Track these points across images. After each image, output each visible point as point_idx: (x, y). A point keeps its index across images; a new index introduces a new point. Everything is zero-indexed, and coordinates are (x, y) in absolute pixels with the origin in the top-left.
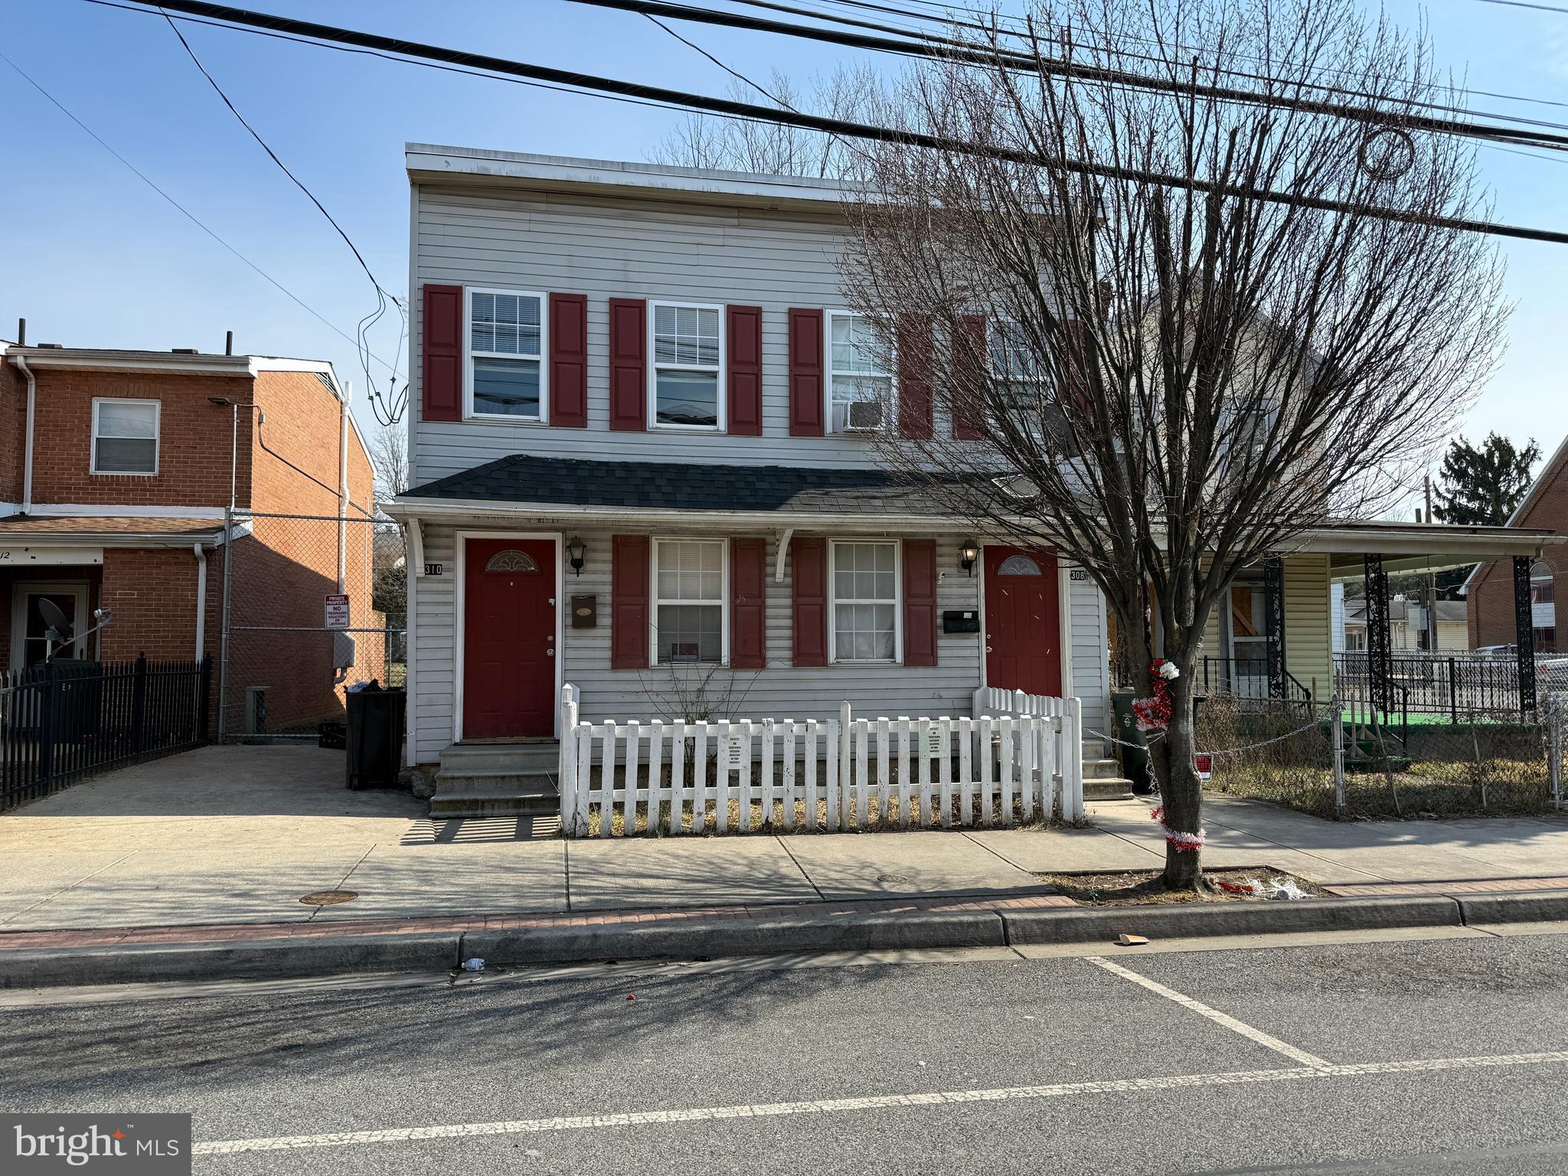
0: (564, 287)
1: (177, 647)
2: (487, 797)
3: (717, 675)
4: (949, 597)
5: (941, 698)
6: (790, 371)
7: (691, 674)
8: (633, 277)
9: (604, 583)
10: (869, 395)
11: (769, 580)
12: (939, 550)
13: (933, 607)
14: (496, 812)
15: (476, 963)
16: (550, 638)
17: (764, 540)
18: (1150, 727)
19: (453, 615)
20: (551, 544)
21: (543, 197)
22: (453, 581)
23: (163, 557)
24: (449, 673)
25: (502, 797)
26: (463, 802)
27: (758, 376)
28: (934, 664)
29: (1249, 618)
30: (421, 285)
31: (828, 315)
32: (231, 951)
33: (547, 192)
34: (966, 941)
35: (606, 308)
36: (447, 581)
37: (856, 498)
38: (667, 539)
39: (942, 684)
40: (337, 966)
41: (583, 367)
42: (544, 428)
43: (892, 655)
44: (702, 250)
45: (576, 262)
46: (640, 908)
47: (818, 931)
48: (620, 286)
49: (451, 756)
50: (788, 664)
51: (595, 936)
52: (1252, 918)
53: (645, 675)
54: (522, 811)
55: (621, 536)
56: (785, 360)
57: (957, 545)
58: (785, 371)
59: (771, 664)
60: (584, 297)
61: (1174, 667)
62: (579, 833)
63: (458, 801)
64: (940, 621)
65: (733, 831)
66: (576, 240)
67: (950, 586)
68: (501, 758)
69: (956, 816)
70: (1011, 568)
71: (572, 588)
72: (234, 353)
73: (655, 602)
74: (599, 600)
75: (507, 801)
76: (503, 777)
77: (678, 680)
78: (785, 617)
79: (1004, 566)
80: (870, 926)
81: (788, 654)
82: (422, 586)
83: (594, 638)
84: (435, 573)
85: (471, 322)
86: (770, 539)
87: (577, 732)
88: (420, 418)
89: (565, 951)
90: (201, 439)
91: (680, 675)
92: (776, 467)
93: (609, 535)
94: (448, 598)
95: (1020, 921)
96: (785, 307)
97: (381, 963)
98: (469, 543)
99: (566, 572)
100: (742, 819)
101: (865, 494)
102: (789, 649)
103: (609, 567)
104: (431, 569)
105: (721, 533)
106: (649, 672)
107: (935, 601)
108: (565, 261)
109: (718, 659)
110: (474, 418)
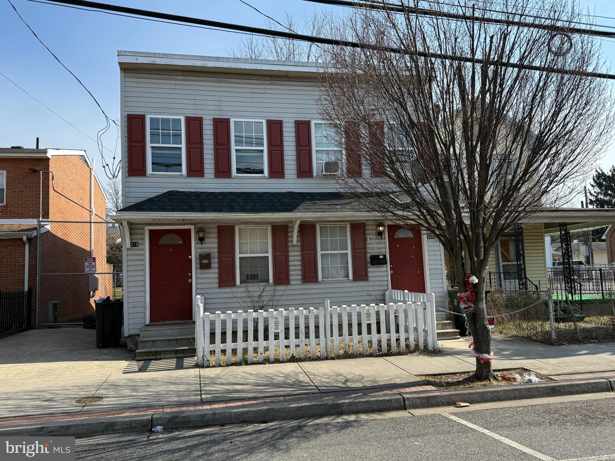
0: (192, 113)
1: (16, 284)
2: (162, 350)
3: (268, 288)
4: (372, 249)
5: (370, 295)
6: (297, 148)
7: (255, 288)
8: (224, 108)
9: (214, 248)
10: (333, 158)
11: (290, 244)
12: (367, 227)
13: (365, 253)
14: (166, 356)
15: (159, 428)
16: (190, 274)
17: (287, 225)
18: (466, 306)
19: (144, 265)
20: (189, 231)
21: (181, 73)
22: (143, 249)
23: (9, 243)
24: (143, 293)
25: (169, 349)
26: (151, 352)
27: (282, 151)
28: (367, 280)
29: (508, 253)
30: (126, 115)
31: (313, 123)
32: (43, 428)
33: (183, 71)
34: (386, 409)
35: (211, 122)
36: (141, 250)
37: (329, 205)
38: (243, 226)
39: (371, 289)
40: (94, 432)
41: (201, 150)
42: (185, 178)
43: (348, 276)
44: (255, 95)
45: (197, 102)
46: (235, 400)
47: (318, 407)
48: (218, 113)
49: (145, 331)
50: (300, 282)
51: (214, 414)
52: (516, 392)
53: (234, 289)
54: (178, 355)
55: (221, 226)
56: (294, 144)
57: (375, 225)
58: (294, 148)
59: (292, 283)
60: (202, 118)
61: (476, 278)
62: (205, 365)
63: (149, 352)
64: (369, 260)
65: (277, 361)
66: (196, 92)
67: (373, 244)
68: (168, 331)
69: (380, 350)
70: (400, 234)
71: (199, 251)
72: (40, 148)
73: (238, 256)
74: (212, 256)
75: (171, 351)
76: (169, 340)
77: (249, 291)
78: (298, 261)
79: (397, 233)
80: (342, 403)
81: (300, 277)
82: (129, 252)
83: (210, 273)
84: (136, 246)
85: (149, 131)
86: (290, 225)
87: (203, 318)
88: (127, 175)
89: (201, 421)
90: (25, 187)
91: (251, 289)
92: (291, 192)
93: (216, 226)
94: (142, 257)
95: (411, 398)
96: (293, 120)
97: (115, 430)
98: (151, 231)
99: (196, 243)
100: (281, 355)
101: (332, 203)
102: (300, 275)
103: (216, 240)
104: (133, 244)
105: (268, 223)
106: (236, 288)
107: (366, 251)
108: (192, 102)
109: (268, 281)
110: (152, 174)
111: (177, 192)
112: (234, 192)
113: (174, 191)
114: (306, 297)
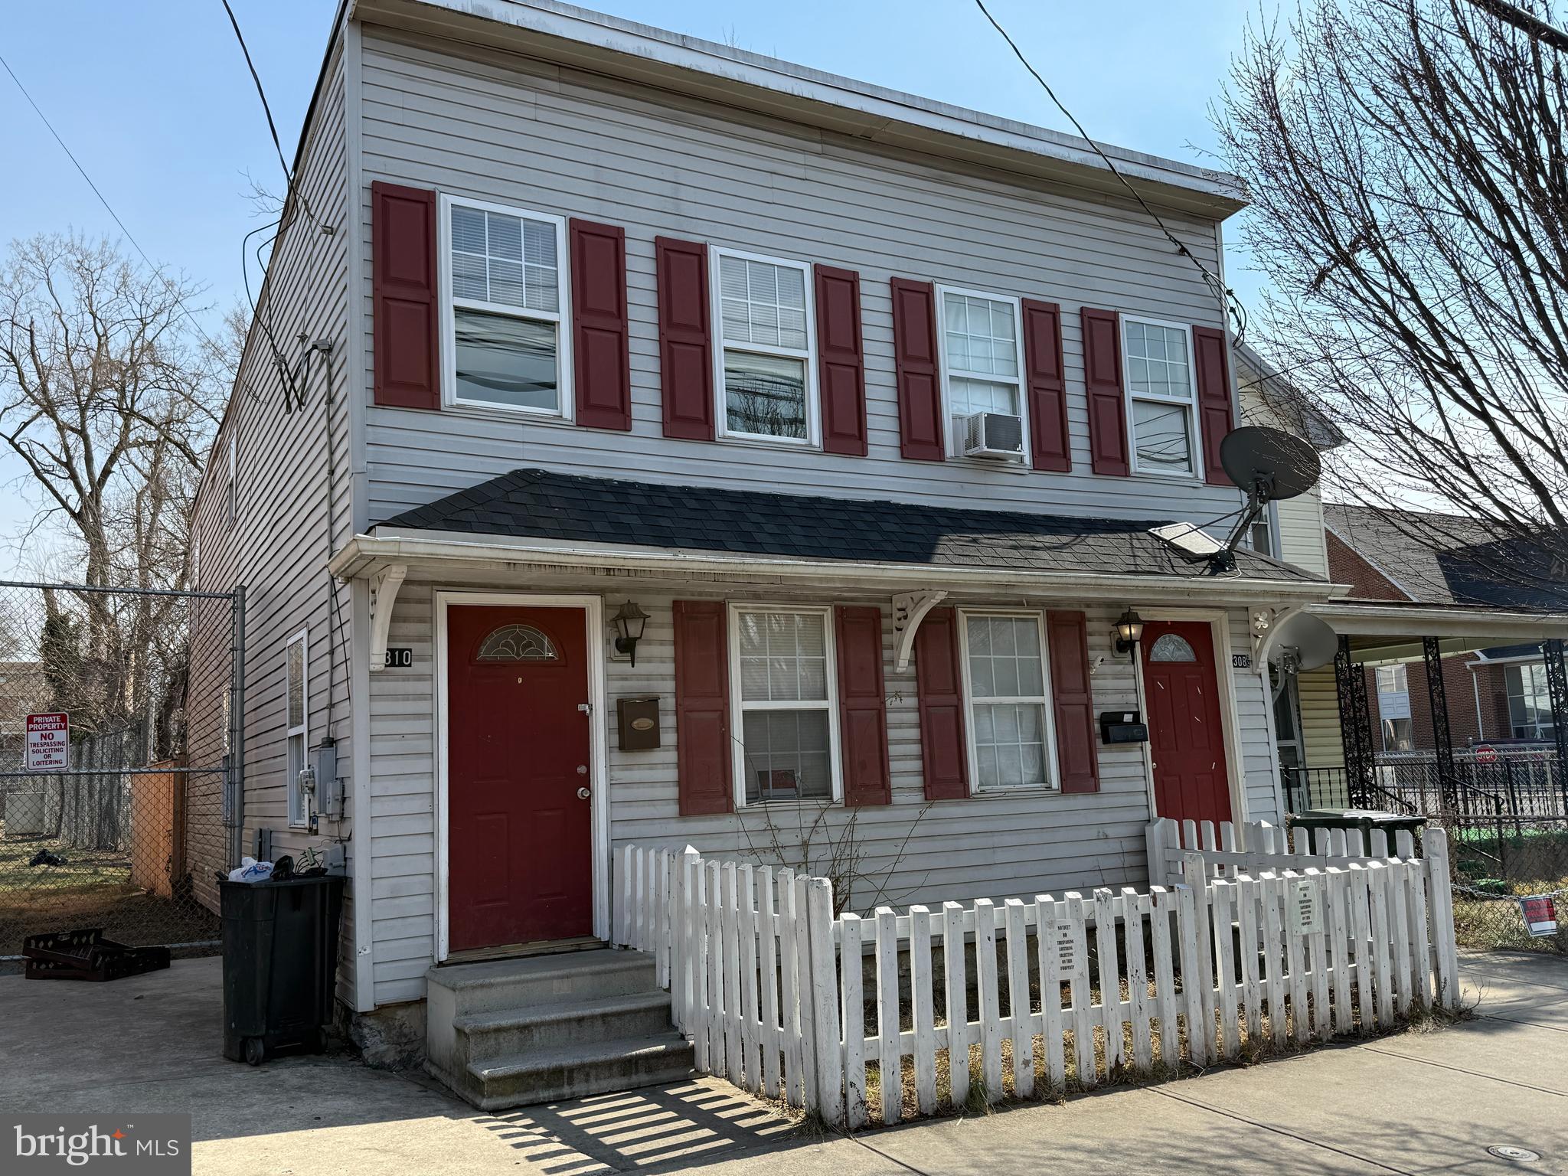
0: (592, 212)
2: (577, 1061)
3: (830, 818)
4: (1104, 692)
5: (1107, 838)
6: (897, 366)
7: (791, 818)
8: (687, 209)
9: (663, 677)
11: (887, 669)
12: (1091, 626)
13: (1088, 708)
14: (594, 1086)
16: (582, 769)
17: (877, 610)
19: (432, 736)
20: (579, 614)
22: (431, 677)
25: (602, 1058)
26: (537, 1074)
27: (858, 371)
28: (1096, 789)
30: (368, 183)
31: (940, 290)
33: (559, 65)
35: (649, 250)
36: (420, 678)
37: (1016, 548)
38: (751, 607)
39: (1105, 817)
41: (622, 338)
42: (567, 428)
43: (1043, 777)
44: (778, 182)
45: (607, 176)
48: (669, 221)
49: (474, 988)
50: (919, 798)
53: (728, 823)
55: (686, 602)
56: (889, 350)
57: (1109, 619)
58: (890, 366)
59: (897, 798)
60: (620, 230)
62: (854, 1122)
63: (530, 1074)
64: (1097, 726)
65: (1073, 1089)
66: (603, 143)
67: (1103, 676)
71: (616, 686)
73: (739, 706)
74: (661, 704)
75: (609, 1065)
76: (580, 1020)
77: (775, 829)
78: (910, 726)
79: (1156, 648)
81: (918, 781)
82: (378, 687)
83: (652, 766)
84: (401, 664)
85: (451, 251)
86: (885, 608)
88: (371, 403)
91: (777, 820)
92: (888, 502)
93: (667, 601)
94: (423, 707)
96: (886, 276)
98: (453, 610)
99: (609, 660)
100: (1084, 1064)
102: (918, 773)
103: (669, 651)
104: (393, 657)
105: (825, 600)
106: (734, 819)
107: (1089, 699)
108: (589, 172)
109: (827, 793)
110: (459, 406)
111: (547, 475)
112: (724, 491)
113: (537, 471)
114: (937, 845)
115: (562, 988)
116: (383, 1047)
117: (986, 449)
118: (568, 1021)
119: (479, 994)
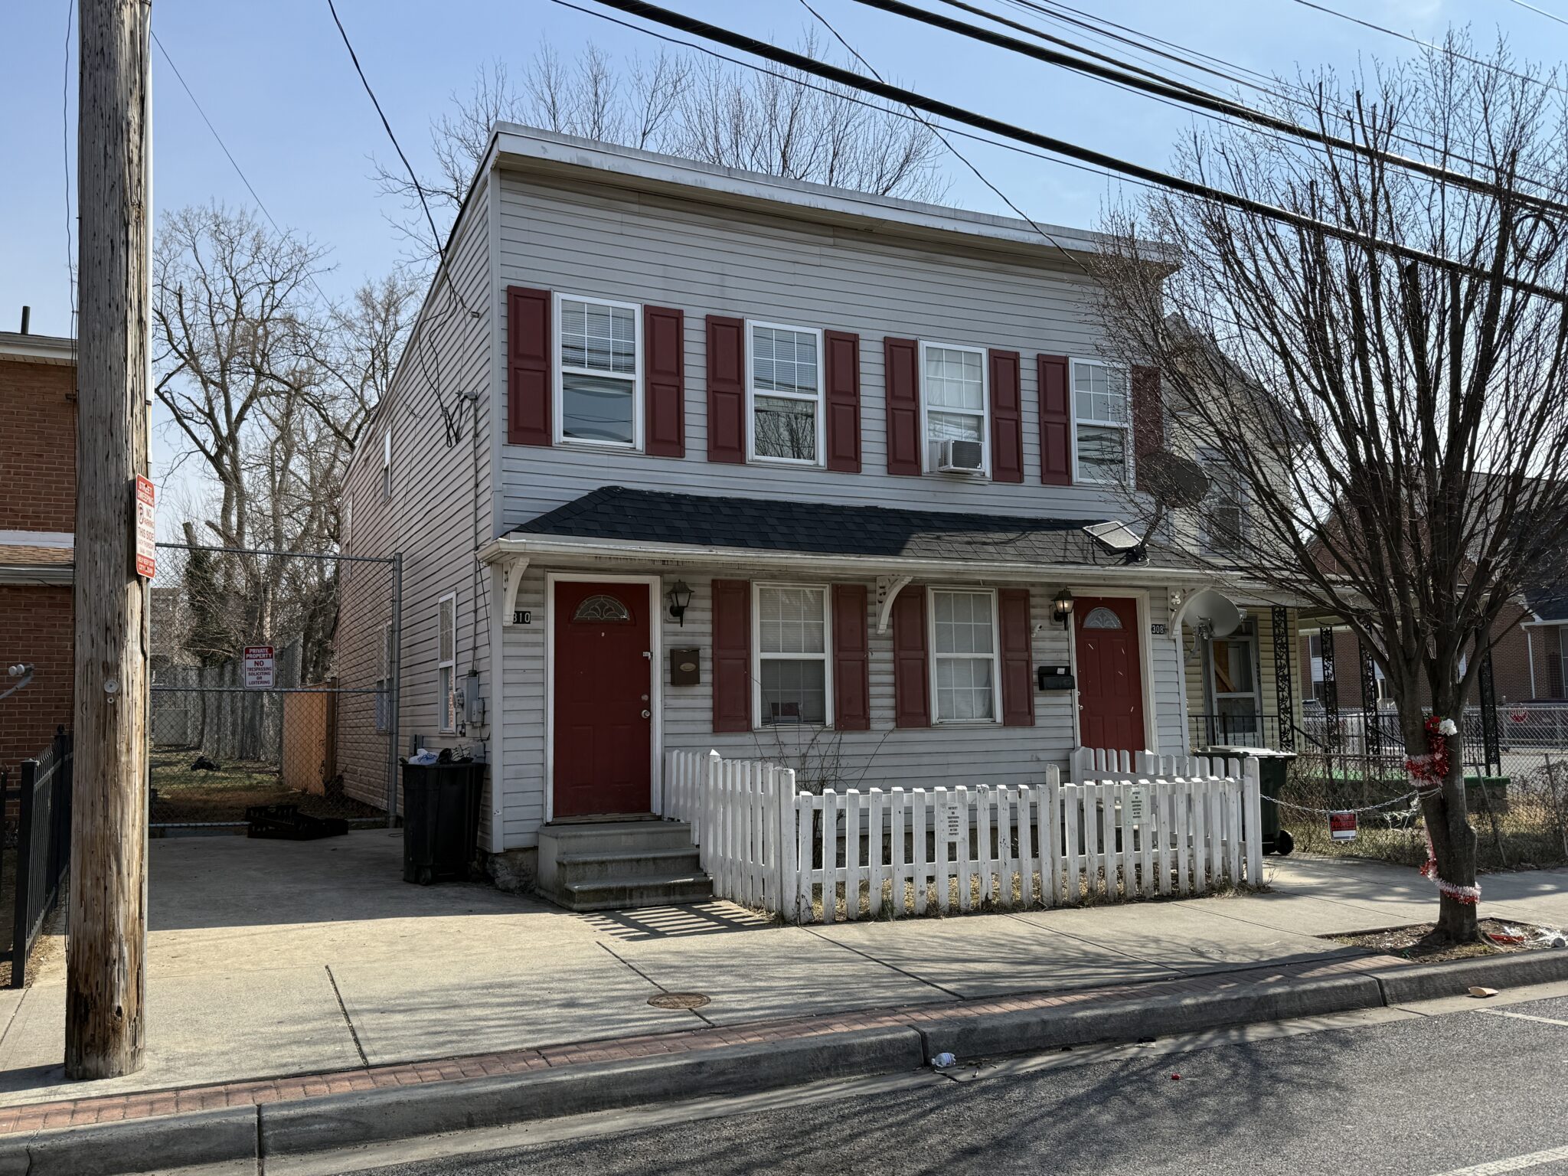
0: (661, 300)
3: (823, 738)
4: (1042, 651)
5: (1038, 760)
6: (887, 404)
7: (795, 736)
8: (730, 293)
9: (703, 634)
10: (965, 435)
11: (870, 631)
12: (1033, 601)
13: (1029, 662)
15: (946, 1057)
16: (645, 697)
17: (865, 588)
18: (1427, 782)
19: (544, 671)
20: (645, 589)
21: (634, 197)
22: (543, 631)
25: (651, 883)
26: (609, 891)
27: (856, 408)
28: (1032, 724)
30: (506, 287)
31: (923, 345)
33: (639, 192)
34: (1352, 1005)
35: (702, 326)
36: (536, 631)
37: (969, 543)
38: (768, 584)
39: (1039, 745)
41: (680, 390)
42: (639, 456)
43: (990, 713)
44: (798, 268)
45: (672, 272)
48: (717, 303)
49: (570, 837)
50: (891, 725)
53: (746, 739)
54: (672, 898)
55: (722, 581)
56: (881, 392)
57: (1050, 596)
58: (882, 404)
59: (875, 726)
60: (681, 312)
61: (1453, 723)
62: (804, 919)
63: (604, 890)
64: (1035, 677)
65: (954, 911)
66: (669, 248)
67: (1043, 639)
68: (623, 838)
70: (1095, 620)
71: (671, 639)
73: (757, 656)
74: (700, 653)
75: (656, 888)
77: (782, 744)
78: (886, 673)
79: (1090, 618)
81: (891, 714)
82: (508, 638)
83: (694, 697)
84: (524, 622)
85: (561, 333)
86: (870, 586)
87: (797, 803)
88: (506, 441)
91: (784, 738)
92: (876, 507)
93: (708, 579)
94: (538, 651)
96: (880, 336)
98: (557, 584)
99: (665, 621)
100: (962, 897)
101: (975, 540)
102: (892, 708)
103: (708, 616)
104: (518, 617)
105: (824, 579)
106: (752, 736)
107: (1030, 656)
108: (660, 271)
109: (821, 720)
110: (565, 443)
111: (625, 491)
112: (751, 500)
113: (617, 487)
114: (905, 761)
115: (627, 841)
116: (509, 878)
117: (952, 467)
118: (631, 860)
119: (573, 842)
